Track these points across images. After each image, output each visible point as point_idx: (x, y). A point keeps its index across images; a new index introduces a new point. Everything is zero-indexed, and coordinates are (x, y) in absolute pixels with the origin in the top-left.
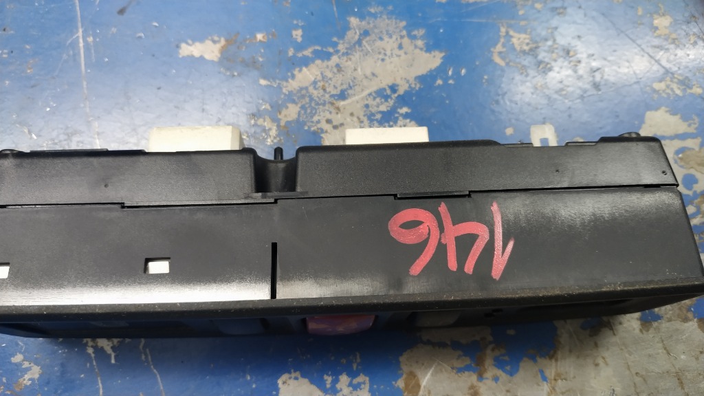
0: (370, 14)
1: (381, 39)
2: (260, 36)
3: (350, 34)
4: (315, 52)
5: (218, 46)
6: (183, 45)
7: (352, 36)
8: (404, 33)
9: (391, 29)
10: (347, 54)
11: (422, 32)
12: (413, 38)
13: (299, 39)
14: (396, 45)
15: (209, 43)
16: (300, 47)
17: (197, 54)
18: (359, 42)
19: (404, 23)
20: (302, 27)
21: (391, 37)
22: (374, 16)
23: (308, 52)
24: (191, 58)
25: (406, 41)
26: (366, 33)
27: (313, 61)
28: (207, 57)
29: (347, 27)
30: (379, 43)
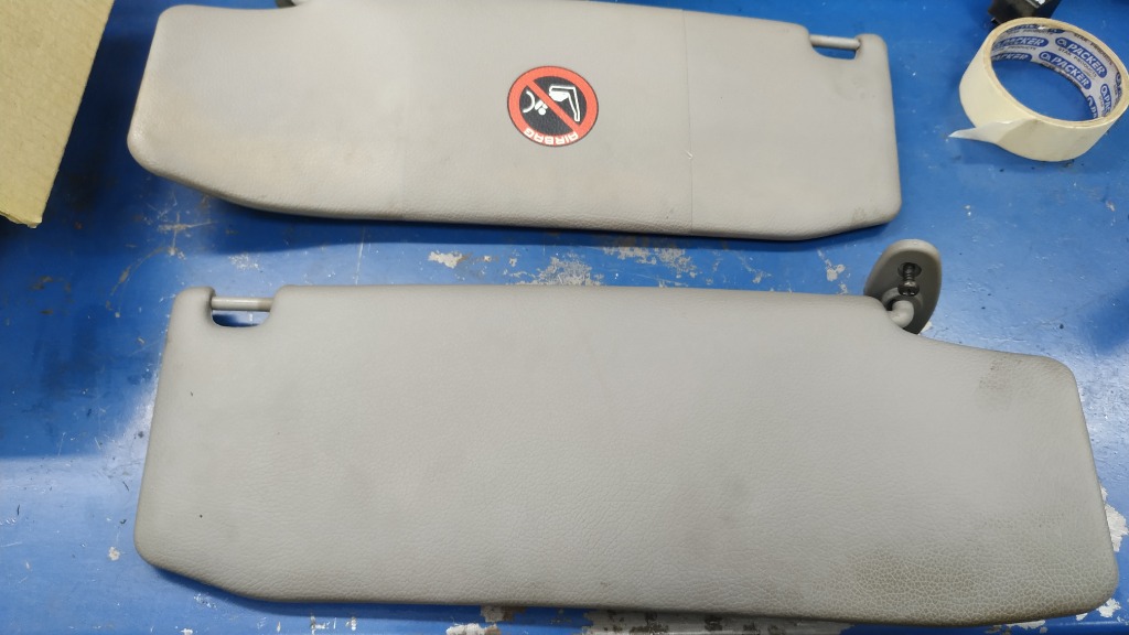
0: (567, 258)
1: (571, 276)
2: (486, 258)
3: (550, 268)
4: (522, 276)
5: (456, 259)
6: (433, 253)
7: (551, 269)
8: (589, 274)
9: (580, 270)
10: (544, 281)
11: (601, 277)
12: (593, 279)
13: (514, 265)
14: (580, 282)
15: (450, 255)
16: (512, 270)
17: (440, 261)
18: (556, 274)
19: (590, 268)
20: (518, 258)
21: (578, 275)
22: (570, 260)
23: (517, 275)
24: (436, 262)
25: (588, 281)
26: (562, 270)
27: (519, 280)
28: (447, 264)
29: (548, 263)
30: (568, 278)
